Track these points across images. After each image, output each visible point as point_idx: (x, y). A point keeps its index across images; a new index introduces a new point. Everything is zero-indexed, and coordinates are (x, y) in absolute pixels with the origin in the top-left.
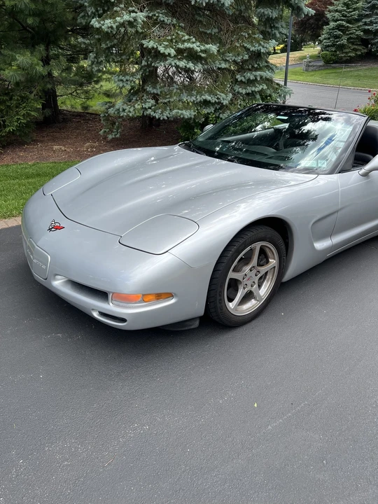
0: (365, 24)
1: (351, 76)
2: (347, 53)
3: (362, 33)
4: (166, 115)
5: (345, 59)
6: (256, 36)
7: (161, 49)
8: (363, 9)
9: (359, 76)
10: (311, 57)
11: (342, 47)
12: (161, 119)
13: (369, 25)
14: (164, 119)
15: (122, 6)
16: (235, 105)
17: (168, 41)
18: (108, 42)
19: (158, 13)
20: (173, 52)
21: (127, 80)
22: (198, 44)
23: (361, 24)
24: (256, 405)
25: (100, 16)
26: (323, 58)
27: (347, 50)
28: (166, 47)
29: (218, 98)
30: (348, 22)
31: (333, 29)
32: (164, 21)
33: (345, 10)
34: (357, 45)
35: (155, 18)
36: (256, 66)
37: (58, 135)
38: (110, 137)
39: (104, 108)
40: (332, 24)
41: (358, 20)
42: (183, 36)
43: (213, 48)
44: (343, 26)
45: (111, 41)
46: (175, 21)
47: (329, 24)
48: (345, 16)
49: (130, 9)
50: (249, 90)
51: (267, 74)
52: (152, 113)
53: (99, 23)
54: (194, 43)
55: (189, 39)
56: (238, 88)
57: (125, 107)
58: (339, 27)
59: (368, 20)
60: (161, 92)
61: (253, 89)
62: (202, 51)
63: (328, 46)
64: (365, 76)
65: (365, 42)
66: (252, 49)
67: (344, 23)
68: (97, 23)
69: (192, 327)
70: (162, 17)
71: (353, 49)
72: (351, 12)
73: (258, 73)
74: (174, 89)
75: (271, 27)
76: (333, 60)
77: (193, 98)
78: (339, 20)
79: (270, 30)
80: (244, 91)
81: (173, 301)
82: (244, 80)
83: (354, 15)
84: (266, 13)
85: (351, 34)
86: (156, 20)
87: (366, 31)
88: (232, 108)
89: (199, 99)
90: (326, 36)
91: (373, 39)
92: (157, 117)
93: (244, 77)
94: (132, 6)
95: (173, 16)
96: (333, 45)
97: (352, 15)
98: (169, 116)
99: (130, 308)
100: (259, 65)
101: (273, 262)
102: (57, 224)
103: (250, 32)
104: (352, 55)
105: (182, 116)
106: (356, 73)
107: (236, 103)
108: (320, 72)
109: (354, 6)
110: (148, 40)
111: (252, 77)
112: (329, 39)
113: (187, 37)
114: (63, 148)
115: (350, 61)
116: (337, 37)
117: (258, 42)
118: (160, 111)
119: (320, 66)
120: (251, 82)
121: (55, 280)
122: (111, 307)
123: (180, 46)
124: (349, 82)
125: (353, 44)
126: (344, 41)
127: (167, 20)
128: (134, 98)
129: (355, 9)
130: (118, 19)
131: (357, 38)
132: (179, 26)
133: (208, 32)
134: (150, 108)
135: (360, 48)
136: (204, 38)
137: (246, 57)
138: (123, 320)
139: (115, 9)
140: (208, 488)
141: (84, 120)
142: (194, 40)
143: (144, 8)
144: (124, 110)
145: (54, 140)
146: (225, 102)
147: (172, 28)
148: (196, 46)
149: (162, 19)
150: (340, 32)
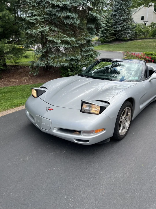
0: (114, 28)
1: (112, 47)
2: (109, 39)
3: (114, 31)
4: (58, 65)
5: (108, 41)
6: (88, 34)
7: (55, 40)
8: (113, 23)
9: (114, 47)
10: (96, 40)
11: (107, 37)
12: (56, 67)
13: (116, 28)
14: (57, 67)
15: (39, 24)
16: (82, 60)
17: (57, 37)
18: (31, 39)
19: (52, 27)
20: (60, 42)
21: (40, 52)
22: (69, 38)
23: (113, 28)
24: (143, 165)
25: (29, 28)
26: (101, 41)
27: (109, 38)
28: (57, 40)
29: (76, 58)
30: (108, 27)
31: (103, 30)
32: (54, 30)
33: (106, 23)
34: (112, 36)
35: (51, 28)
36: (88, 45)
37: (8, 75)
38: (34, 75)
39: (31, 63)
40: (103, 29)
41: (111, 27)
42: (63, 35)
43: (74, 39)
44: (107, 29)
45: (33, 39)
46: (58, 30)
47: (101, 29)
48: (107, 25)
49: (41, 25)
50: (87, 54)
51: (92, 48)
52: (52, 65)
53: (30, 31)
54: (67, 38)
55: (65, 36)
56: (82, 53)
57: (41, 63)
58: (105, 30)
59: (115, 27)
60: (55, 56)
61: (89, 53)
62: (71, 41)
63: (102, 36)
64: (117, 47)
65: (115, 35)
66: (87, 39)
67: (107, 28)
68: (29, 31)
69: (108, 141)
70: (54, 28)
71: (111, 37)
72: (109, 24)
73: (90, 48)
74: (60, 54)
75: (92, 31)
76: (104, 42)
77: (68, 58)
78: (105, 27)
79: (92, 32)
80: (85, 54)
81: (104, 132)
82: (85, 50)
83: (110, 25)
84: (91, 26)
85: (110, 32)
86: (51, 29)
87: (115, 31)
88: (82, 61)
89: (70, 58)
90: (101, 33)
91: (117, 33)
92: (54, 66)
93: (85, 49)
94: (42, 25)
95: (57, 28)
96: (104, 36)
97: (109, 25)
98: (59, 65)
99: (90, 136)
100: (89, 45)
101: (130, 114)
102: (49, 108)
103: (86, 33)
104: (111, 39)
105: (64, 65)
106: (113, 46)
107: (83, 59)
108: (100, 46)
109: (110, 22)
110: (49, 37)
111: (88, 49)
112: (102, 34)
113: (64, 36)
114: (14, 80)
115: (110, 42)
116: (105, 33)
117: (89, 36)
118: (55, 64)
119: (100, 44)
120: (87, 51)
121: (54, 130)
122: (82, 137)
123: (62, 39)
124: (111, 49)
125: (111, 35)
126: (108, 34)
127: (56, 29)
128: (44, 59)
129: (110, 23)
130: (39, 30)
131: (112, 33)
132: (60, 31)
133: (71, 33)
134: (51, 63)
135: (113, 37)
136: (69, 35)
137: (85, 42)
138: (88, 141)
139: (36, 26)
140: (143, 195)
141: (16, 68)
142: (67, 36)
143: (46, 25)
144: (41, 64)
145: (8, 77)
146: (79, 59)
147: (58, 32)
148: (68, 39)
149: (54, 29)
150: (106, 31)
